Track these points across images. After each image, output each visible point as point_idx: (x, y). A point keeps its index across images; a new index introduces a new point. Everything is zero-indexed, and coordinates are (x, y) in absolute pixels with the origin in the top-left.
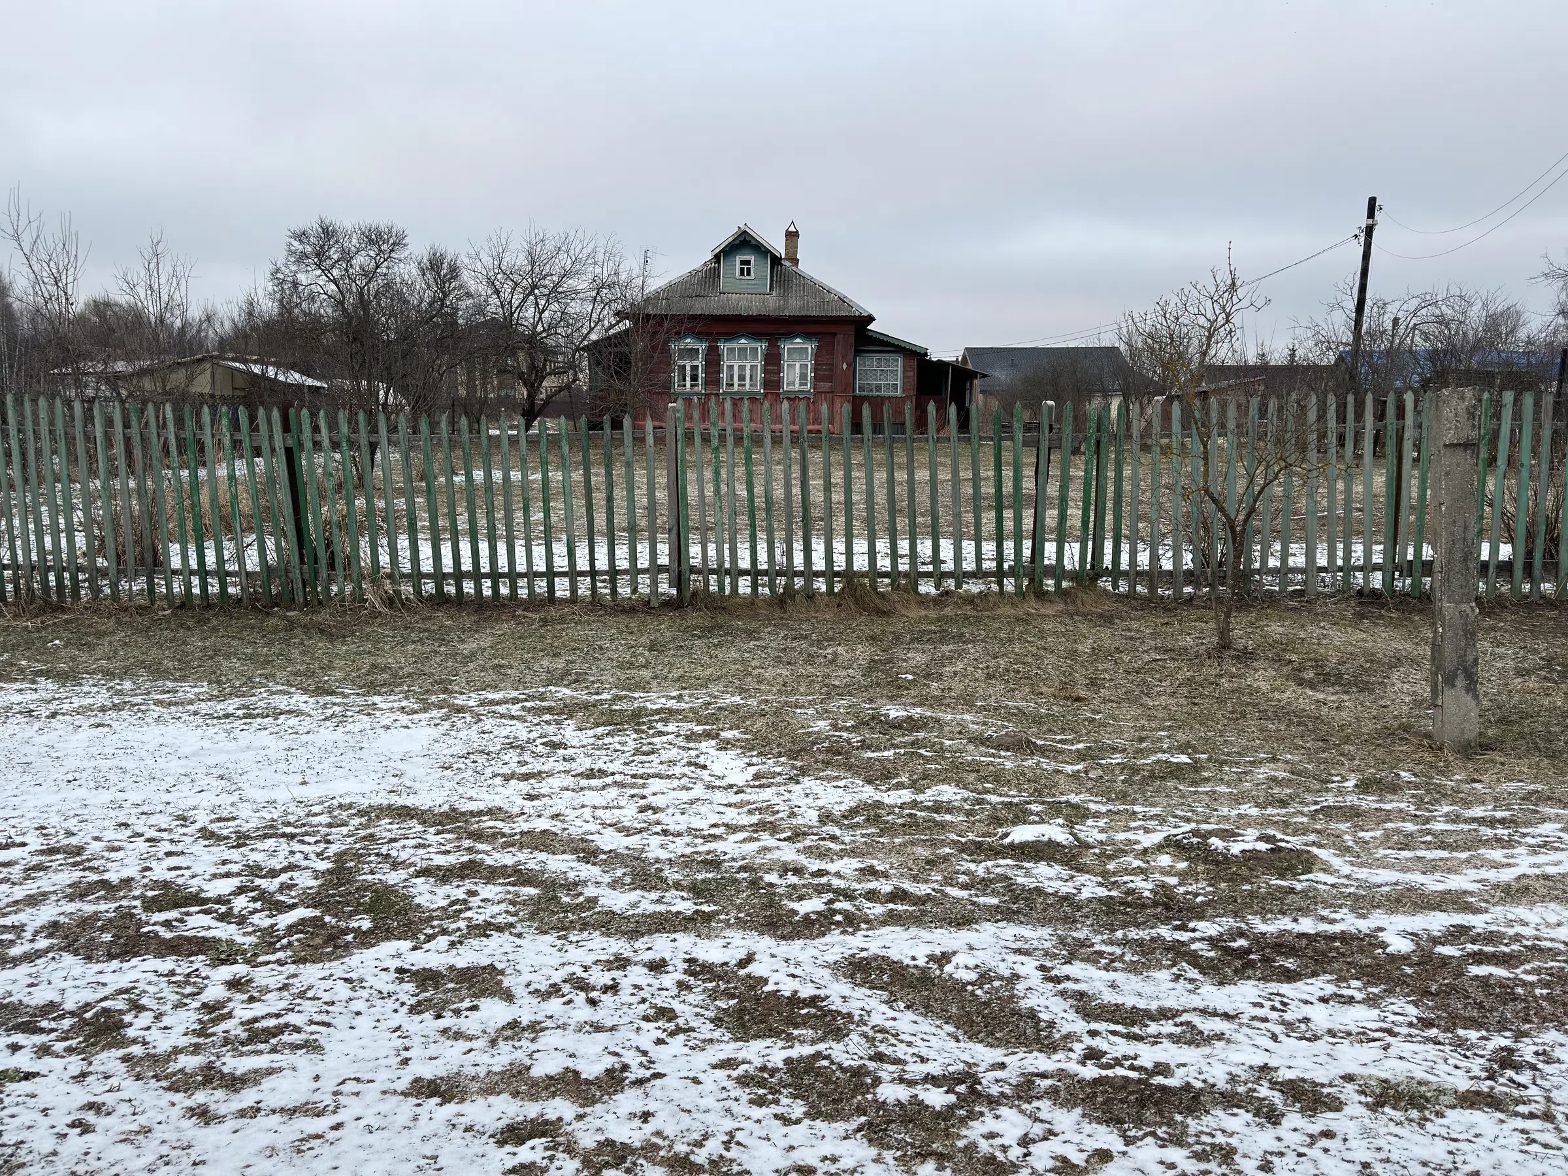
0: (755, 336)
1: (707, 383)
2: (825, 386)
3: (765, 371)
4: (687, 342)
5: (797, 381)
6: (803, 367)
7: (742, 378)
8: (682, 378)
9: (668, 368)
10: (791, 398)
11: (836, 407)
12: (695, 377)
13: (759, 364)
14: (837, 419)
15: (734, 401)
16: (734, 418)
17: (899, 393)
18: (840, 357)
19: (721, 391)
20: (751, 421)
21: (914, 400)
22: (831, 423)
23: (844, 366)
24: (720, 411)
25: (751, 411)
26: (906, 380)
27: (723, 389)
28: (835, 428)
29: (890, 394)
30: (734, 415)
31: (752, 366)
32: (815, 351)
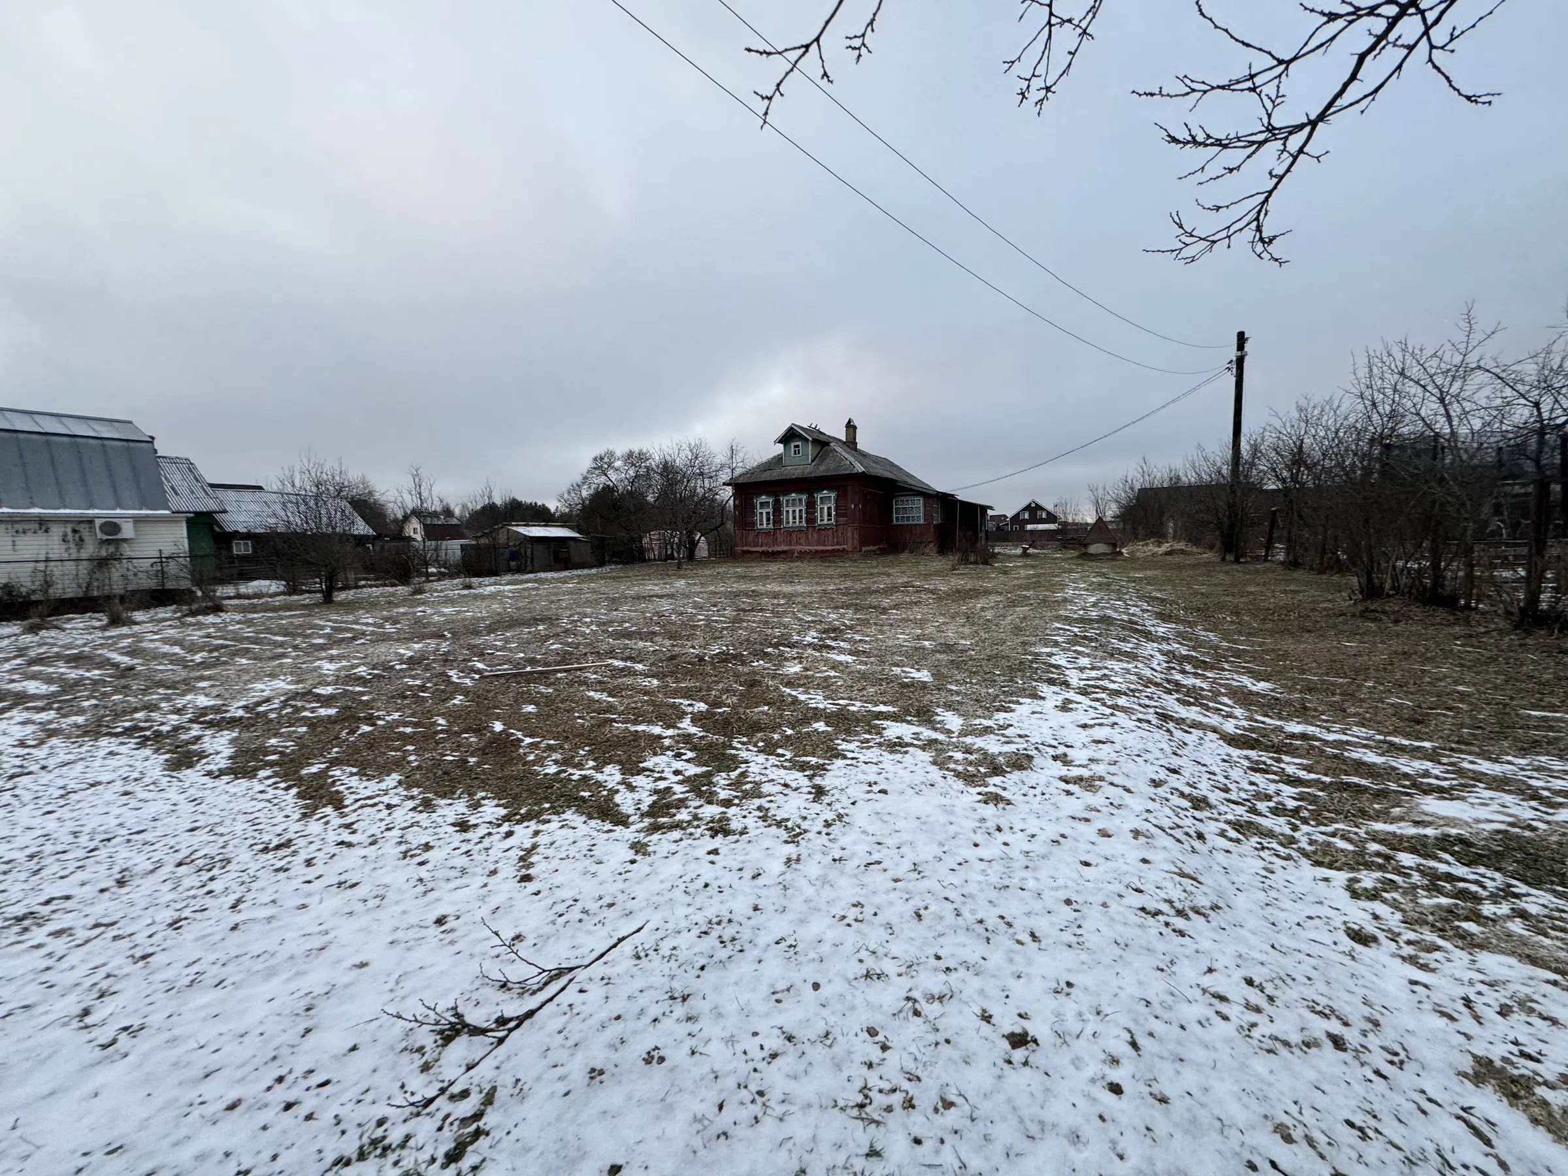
0: (800, 491)
1: (774, 523)
2: (842, 520)
3: (807, 513)
4: (764, 498)
5: (826, 518)
6: (829, 508)
7: (794, 518)
8: (761, 520)
9: (754, 514)
10: (823, 529)
11: (850, 534)
12: (768, 519)
13: (803, 508)
14: (850, 542)
15: (790, 532)
16: (790, 543)
17: (922, 522)
18: (850, 500)
19: (782, 527)
20: (800, 544)
21: (932, 526)
22: (847, 544)
23: (852, 506)
24: (782, 539)
25: (800, 538)
26: (926, 513)
27: (783, 525)
28: (849, 547)
29: (916, 522)
30: (790, 541)
31: (799, 510)
32: (835, 498)
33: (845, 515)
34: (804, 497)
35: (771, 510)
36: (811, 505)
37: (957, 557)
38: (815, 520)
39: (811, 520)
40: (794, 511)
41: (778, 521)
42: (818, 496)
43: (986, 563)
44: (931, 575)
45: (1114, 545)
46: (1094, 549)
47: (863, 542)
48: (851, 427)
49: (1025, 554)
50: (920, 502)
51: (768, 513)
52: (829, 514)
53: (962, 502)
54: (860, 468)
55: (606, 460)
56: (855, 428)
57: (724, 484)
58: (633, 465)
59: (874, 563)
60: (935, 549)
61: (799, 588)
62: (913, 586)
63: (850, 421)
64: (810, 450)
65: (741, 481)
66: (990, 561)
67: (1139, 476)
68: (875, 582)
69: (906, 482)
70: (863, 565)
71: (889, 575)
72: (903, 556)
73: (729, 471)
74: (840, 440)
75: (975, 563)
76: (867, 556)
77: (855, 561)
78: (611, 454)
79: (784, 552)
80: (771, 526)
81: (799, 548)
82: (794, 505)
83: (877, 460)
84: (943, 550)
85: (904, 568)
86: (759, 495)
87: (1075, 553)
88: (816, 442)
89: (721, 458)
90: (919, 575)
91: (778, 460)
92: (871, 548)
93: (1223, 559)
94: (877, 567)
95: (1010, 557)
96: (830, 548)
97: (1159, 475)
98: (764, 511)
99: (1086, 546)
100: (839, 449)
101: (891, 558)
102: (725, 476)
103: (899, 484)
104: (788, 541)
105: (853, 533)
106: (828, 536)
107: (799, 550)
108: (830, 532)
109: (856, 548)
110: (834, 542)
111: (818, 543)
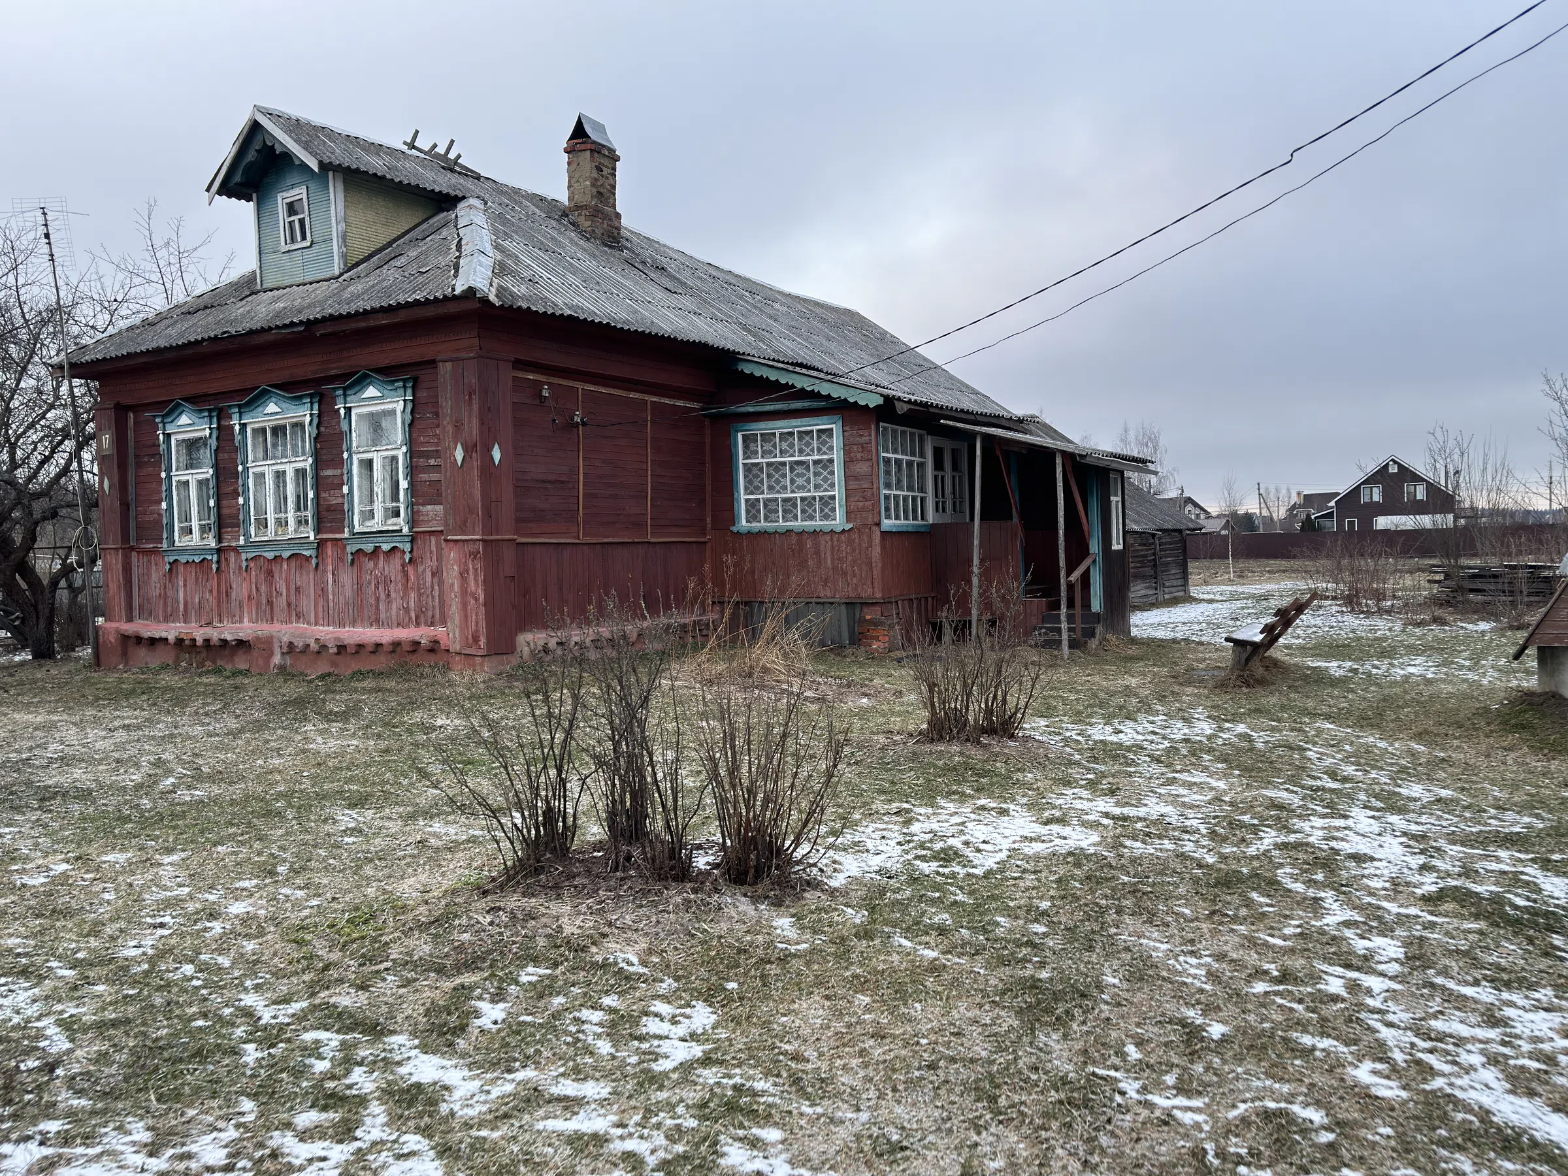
1: (219, 524)
3: (318, 484)
6: (391, 465)
9: (159, 489)
10: (369, 553)
11: (452, 575)
13: (307, 464)
14: (454, 609)
15: (268, 564)
16: (268, 611)
17: (839, 521)
18: (450, 429)
19: (242, 542)
20: (298, 617)
21: (877, 538)
22: (443, 622)
23: (459, 454)
24: (245, 593)
25: (298, 590)
26: (853, 485)
27: (247, 535)
28: (449, 634)
29: (818, 523)
30: (270, 603)
31: (297, 471)
32: (408, 418)
33: (435, 493)
34: (307, 415)
35: (208, 472)
36: (330, 449)
38: (340, 514)
39: (331, 513)
40: (280, 476)
41: (230, 515)
42: (352, 410)
48: (587, 147)
50: (827, 442)
51: (201, 486)
52: (391, 489)
63: (579, 132)
64: (335, 220)
80: (211, 538)
81: (291, 631)
82: (278, 450)
96: (386, 635)
98: (192, 479)
103: (747, 369)
104: (264, 601)
105: (463, 574)
106: (388, 581)
107: (286, 639)
108: (392, 568)
109: (476, 639)
110: (407, 610)
111: (358, 612)
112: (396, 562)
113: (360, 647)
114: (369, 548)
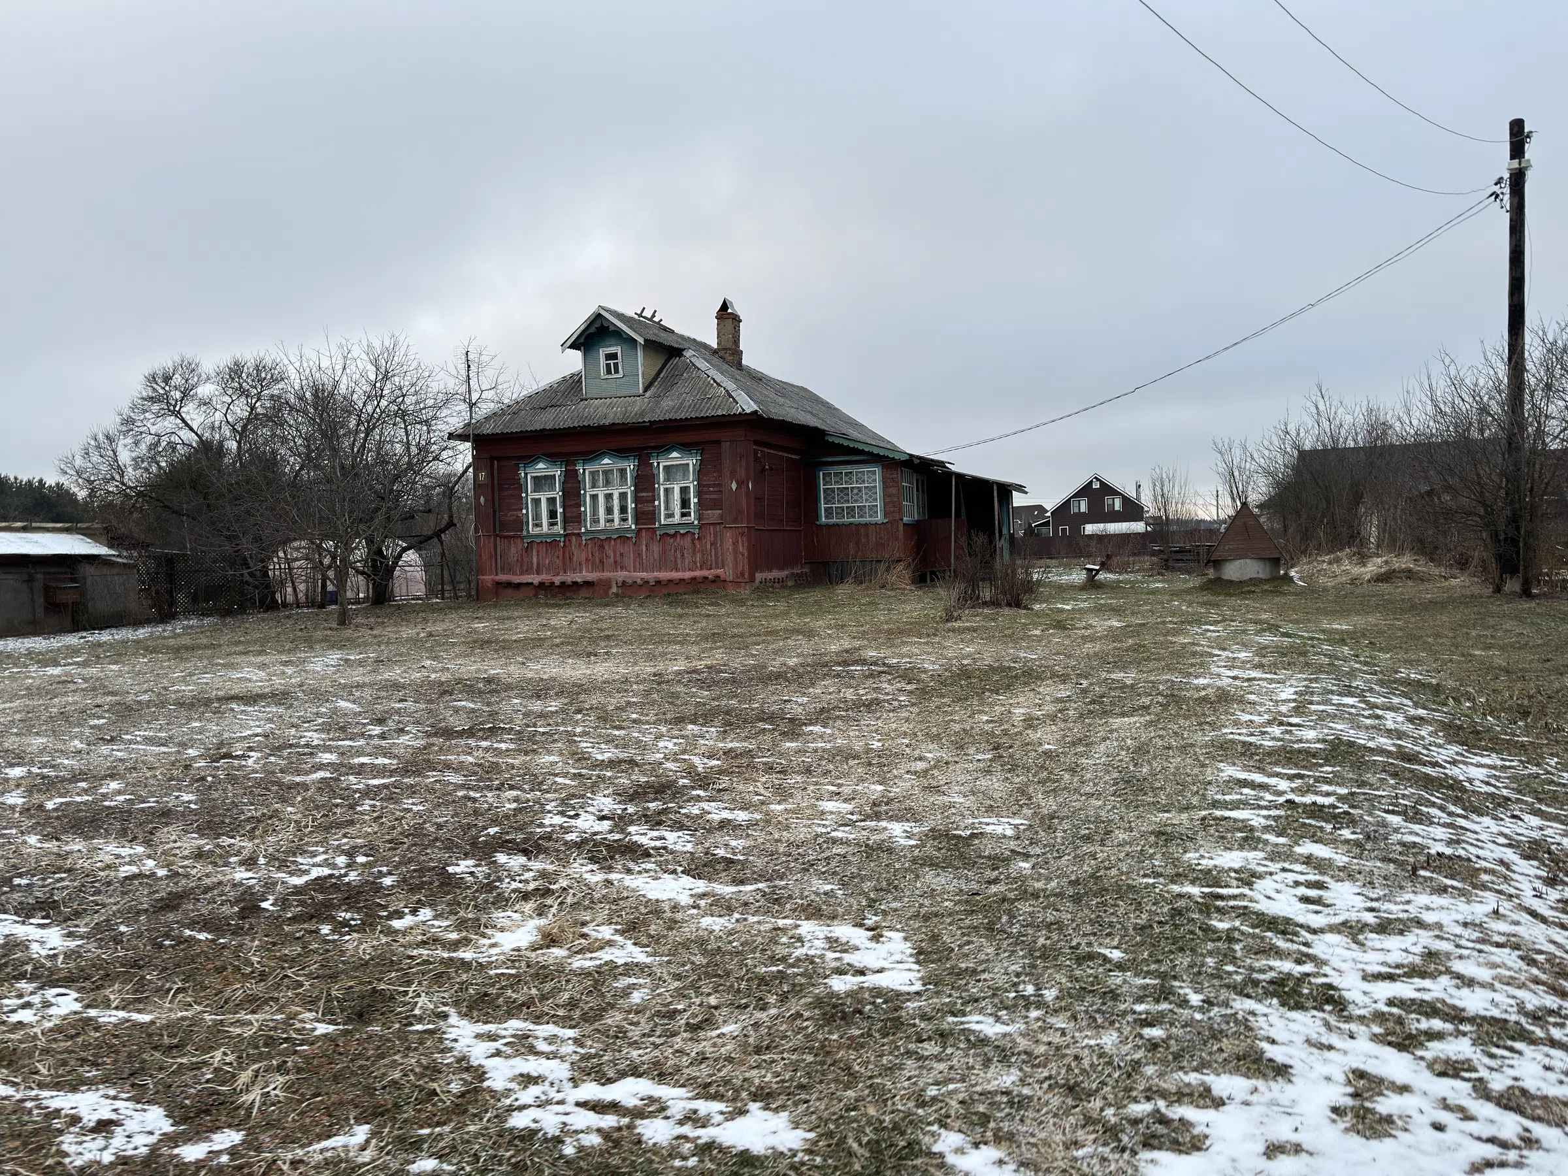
0: (621, 452)
1: (566, 521)
2: (713, 515)
3: (637, 500)
4: (541, 468)
5: (677, 511)
6: (684, 490)
7: (609, 511)
8: (537, 516)
9: (519, 502)
10: (670, 535)
11: (729, 544)
12: (552, 514)
13: (629, 490)
14: (730, 562)
15: (600, 542)
16: (602, 565)
17: (879, 518)
18: (728, 474)
19: (583, 530)
20: (622, 568)
21: (901, 528)
22: (723, 567)
23: (734, 486)
24: (583, 557)
25: (622, 555)
26: (888, 499)
27: (586, 527)
28: (727, 573)
29: (867, 519)
30: (601, 562)
31: (620, 494)
32: (697, 468)
33: (716, 505)
34: (630, 466)
35: (557, 494)
36: (645, 483)
37: (955, 594)
38: (652, 516)
39: (645, 515)
40: (609, 497)
41: (573, 517)
42: (660, 464)
43: (1016, 603)
44: (901, 632)
45: (1275, 562)
46: (1235, 570)
47: (756, 564)
48: (727, 316)
49: (1092, 584)
50: (872, 478)
51: (551, 501)
52: (685, 503)
53: (960, 476)
54: (747, 405)
55: (177, 380)
56: (736, 319)
57: (451, 436)
58: (244, 393)
59: (781, 606)
60: (907, 574)
61: (602, 670)
62: (863, 662)
63: (725, 306)
64: (640, 365)
65: (488, 429)
66: (1025, 598)
67: (1310, 422)
68: (777, 652)
69: (844, 436)
70: (756, 612)
71: (810, 634)
72: (842, 591)
73: (464, 407)
74: (705, 346)
75: (994, 603)
76: (765, 591)
77: (742, 602)
78: (190, 368)
79: (588, 584)
80: (559, 529)
81: (621, 575)
82: (607, 483)
83: (784, 389)
84: (924, 577)
85: (845, 617)
86: (531, 459)
87: (1194, 581)
88: (652, 346)
89: (446, 381)
90: (876, 635)
91: (572, 385)
92: (776, 574)
93: (1498, 590)
94: (785, 614)
95: (1062, 590)
96: (688, 575)
97: (1349, 419)
98: (543, 497)
99: (1217, 564)
100: (702, 364)
101: (815, 595)
102: (455, 418)
103: (831, 439)
104: (597, 560)
105: (735, 544)
106: (683, 548)
107: (620, 579)
108: (687, 541)
109: (742, 574)
110: (695, 562)
111: (662, 565)
112: (689, 539)
113: (670, 581)
114: (672, 532)
